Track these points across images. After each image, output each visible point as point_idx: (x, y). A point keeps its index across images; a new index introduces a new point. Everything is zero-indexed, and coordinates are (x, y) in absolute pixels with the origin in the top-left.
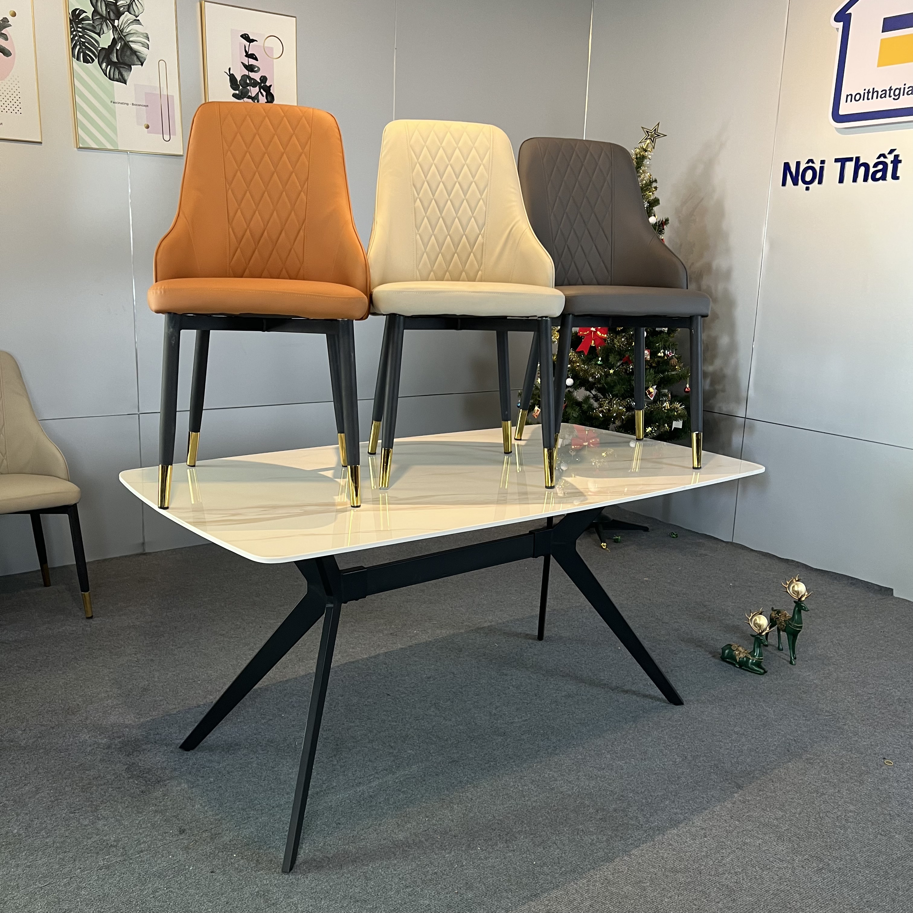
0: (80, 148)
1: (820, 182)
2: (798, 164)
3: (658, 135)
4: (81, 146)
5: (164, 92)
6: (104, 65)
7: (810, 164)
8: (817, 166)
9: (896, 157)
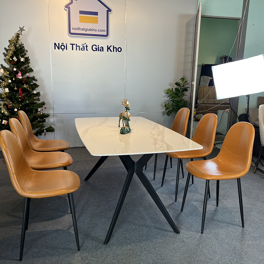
2: (59, 44)
8: (65, 45)
9: (87, 45)
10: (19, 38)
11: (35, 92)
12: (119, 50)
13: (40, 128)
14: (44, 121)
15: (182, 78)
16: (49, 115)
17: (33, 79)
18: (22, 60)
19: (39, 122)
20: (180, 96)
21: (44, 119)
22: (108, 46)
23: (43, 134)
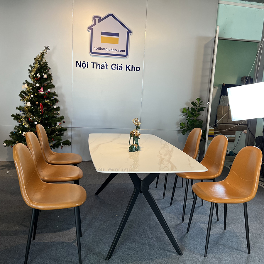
1: (87, 67)
2: (80, 62)
3: (48, 49)
8: (86, 63)
9: (107, 64)
10: (44, 56)
11: (55, 107)
12: (137, 69)
13: (57, 141)
14: (62, 134)
15: (198, 98)
16: (67, 129)
17: (54, 94)
18: (45, 76)
19: (57, 135)
20: (195, 115)
21: (63, 132)
22: (127, 65)
23: (60, 147)
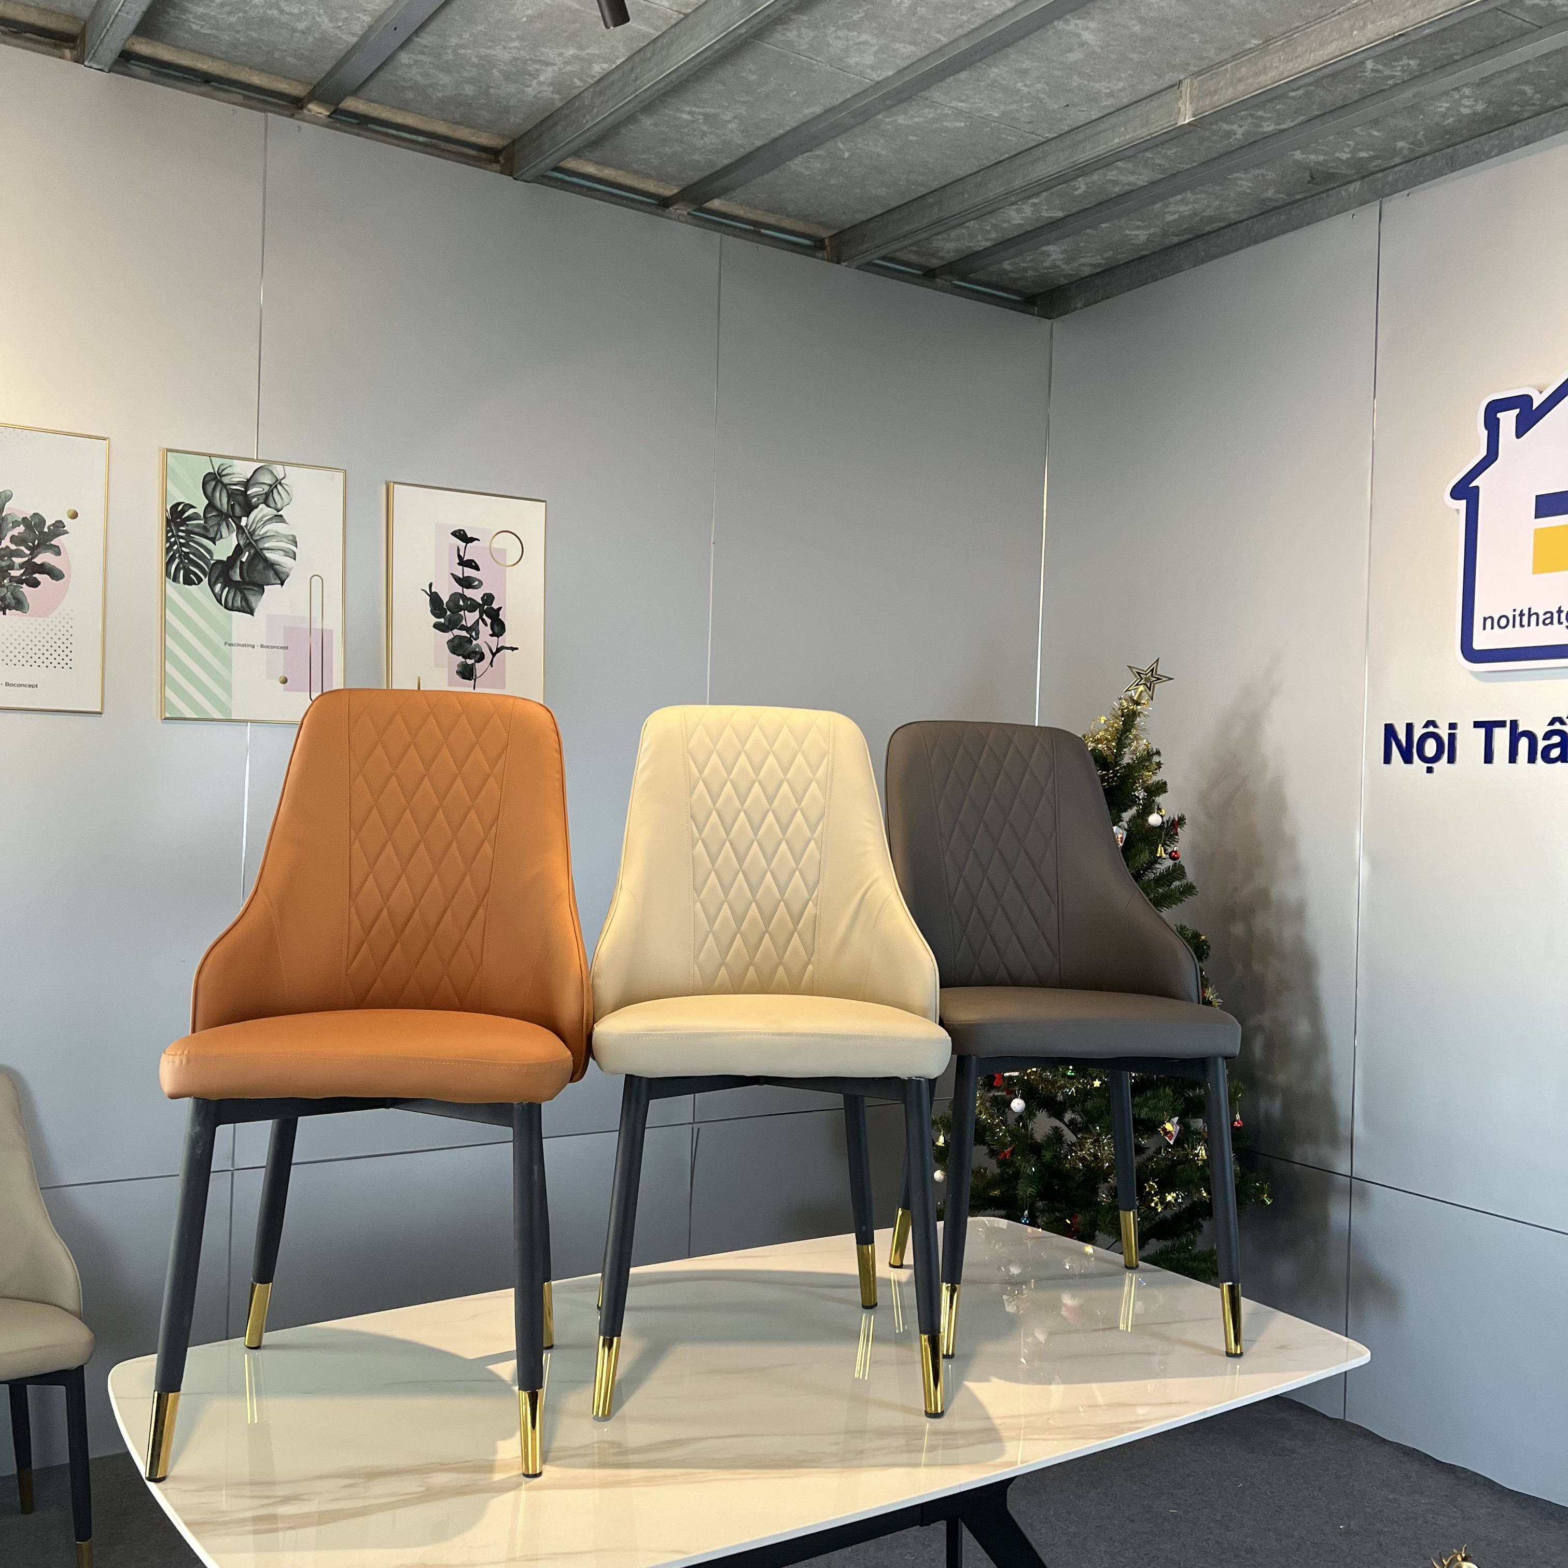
0: (166, 719)
1: (1451, 760)
2: (1410, 727)
3: (1159, 679)
4: (168, 715)
5: (317, 625)
6: (218, 587)
7: (1431, 729)
8: (1444, 733)
10: (1138, 723)
